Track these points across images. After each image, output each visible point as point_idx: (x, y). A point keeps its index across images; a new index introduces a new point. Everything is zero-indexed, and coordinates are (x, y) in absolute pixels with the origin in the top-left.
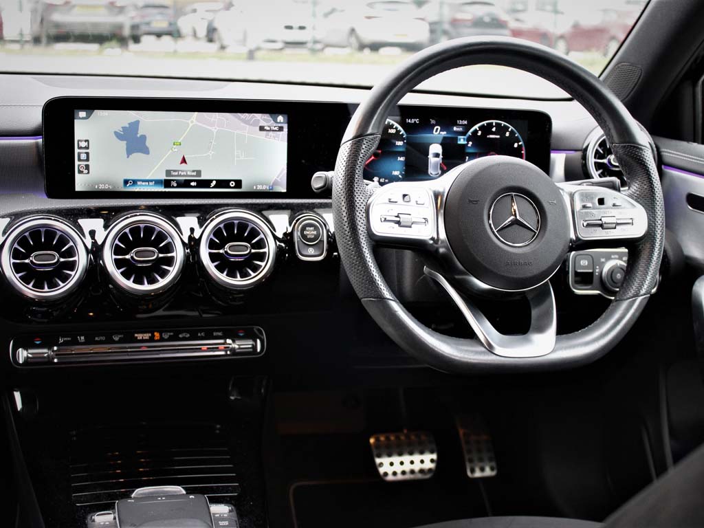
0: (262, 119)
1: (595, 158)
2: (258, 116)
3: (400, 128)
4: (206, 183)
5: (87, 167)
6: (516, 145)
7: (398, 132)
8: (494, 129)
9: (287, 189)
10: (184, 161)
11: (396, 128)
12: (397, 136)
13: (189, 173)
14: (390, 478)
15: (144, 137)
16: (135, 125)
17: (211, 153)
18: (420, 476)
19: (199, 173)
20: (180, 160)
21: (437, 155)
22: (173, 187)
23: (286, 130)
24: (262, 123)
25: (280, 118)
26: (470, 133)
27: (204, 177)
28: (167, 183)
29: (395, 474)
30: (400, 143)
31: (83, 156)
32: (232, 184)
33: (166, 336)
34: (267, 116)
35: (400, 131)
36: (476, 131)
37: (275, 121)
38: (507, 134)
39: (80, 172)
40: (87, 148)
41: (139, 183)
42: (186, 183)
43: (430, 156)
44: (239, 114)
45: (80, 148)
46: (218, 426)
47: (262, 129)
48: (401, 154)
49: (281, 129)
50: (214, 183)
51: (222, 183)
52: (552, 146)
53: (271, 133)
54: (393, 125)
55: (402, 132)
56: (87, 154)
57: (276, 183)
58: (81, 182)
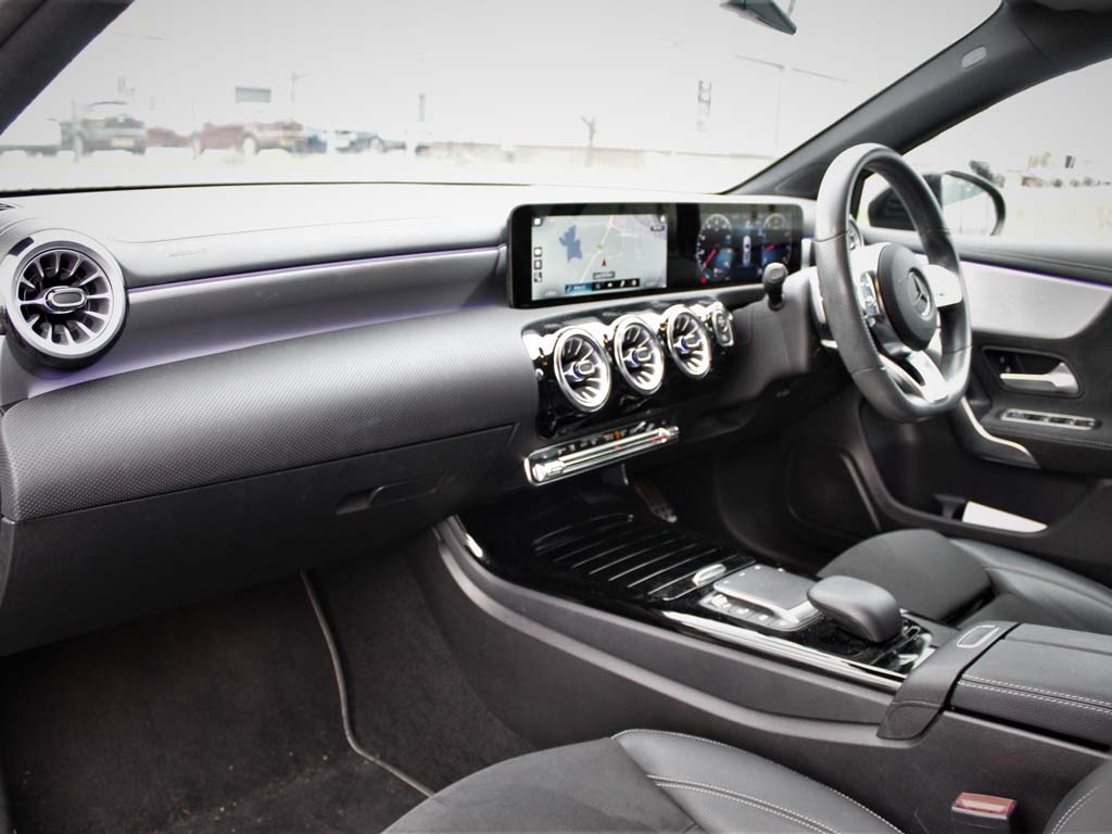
0: (650, 218)
4: (616, 284)
5: (540, 275)
9: (668, 284)
10: (604, 264)
12: (727, 231)
13: (607, 275)
15: (578, 242)
16: (571, 233)
17: (621, 254)
19: (613, 274)
20: (601, 263)
21: (748, 246)
22: (597, 289)
23: (666, 229)
24: (653, 224)
25: (663, 219)
27: (617, 278)
28: (593, 286)
30: (729, 237)
31: (538, 264)
32: (634, 283)
33: (623, 433)
34: (654, 218)
37: (660, 221)
39: (536, 280)
40: (540, 256)
41: (576, 288)
42: (604, 286)
44: (638, 216)
45: (536, 256)
47: (651, 229)
48: (729, 246)
49: (663, 229)
50: (623, 283)
51: (628, 283)
53: (658, 233)
54: (725, 221)
56: (541, 261)
57: (660, 280)
58: (537, 292)
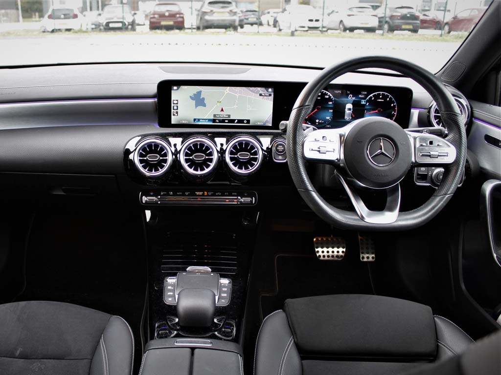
0: (261, 90)
1: (435, 113)
2: (259, 89)
3: (331, 95)
4: (233, 121)
5: (177, 113)
6: (392, 105)
7: (330, 97)
8: (381, 97)
9: (272, 125)
10: (222, 110)
11: (329, 95)
12: (330, 99)
13: (225, 116)
14: (322, 258)
15: (203, 99)
16: (199, 93)
17: (236, 106)
18: (336, 259)
19: (229, 116)
20: (220, 110)
21: (350, 109)
22: (217, 122)
23: (273, 95)
24: (261, 92)
25: (270, 90)
26: (368, 98)
27: (232, 118)
28: (214, 121)
29: (324, 256)
30: (331, 103)
31: (175, 108)
32: (245, 122)
33: (210, 194)
34: (263, 89)
35: (331, 97)
36: (371, 97)
37: (268, 91)
38: (388, 99)
39: (174, 115)
40: (177, 104)
41: (201, 120)
42: (223, 121)
43: (346, 110)
44: (250, 88)
45: (174, 104)
46: (234, 235)
47: (261, 95)
48: (331, 108)
49: (270, 95)
50: (237, 121)
51: (240, 121)
52: (413, 105)
53: (265, 97)
54: (327, 94)
55: (332, 97)
56: (177, 106)
57: (267, 121)
58: (174, 119)
